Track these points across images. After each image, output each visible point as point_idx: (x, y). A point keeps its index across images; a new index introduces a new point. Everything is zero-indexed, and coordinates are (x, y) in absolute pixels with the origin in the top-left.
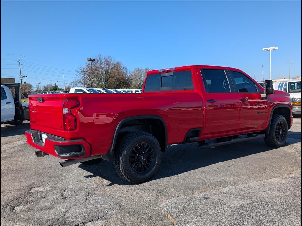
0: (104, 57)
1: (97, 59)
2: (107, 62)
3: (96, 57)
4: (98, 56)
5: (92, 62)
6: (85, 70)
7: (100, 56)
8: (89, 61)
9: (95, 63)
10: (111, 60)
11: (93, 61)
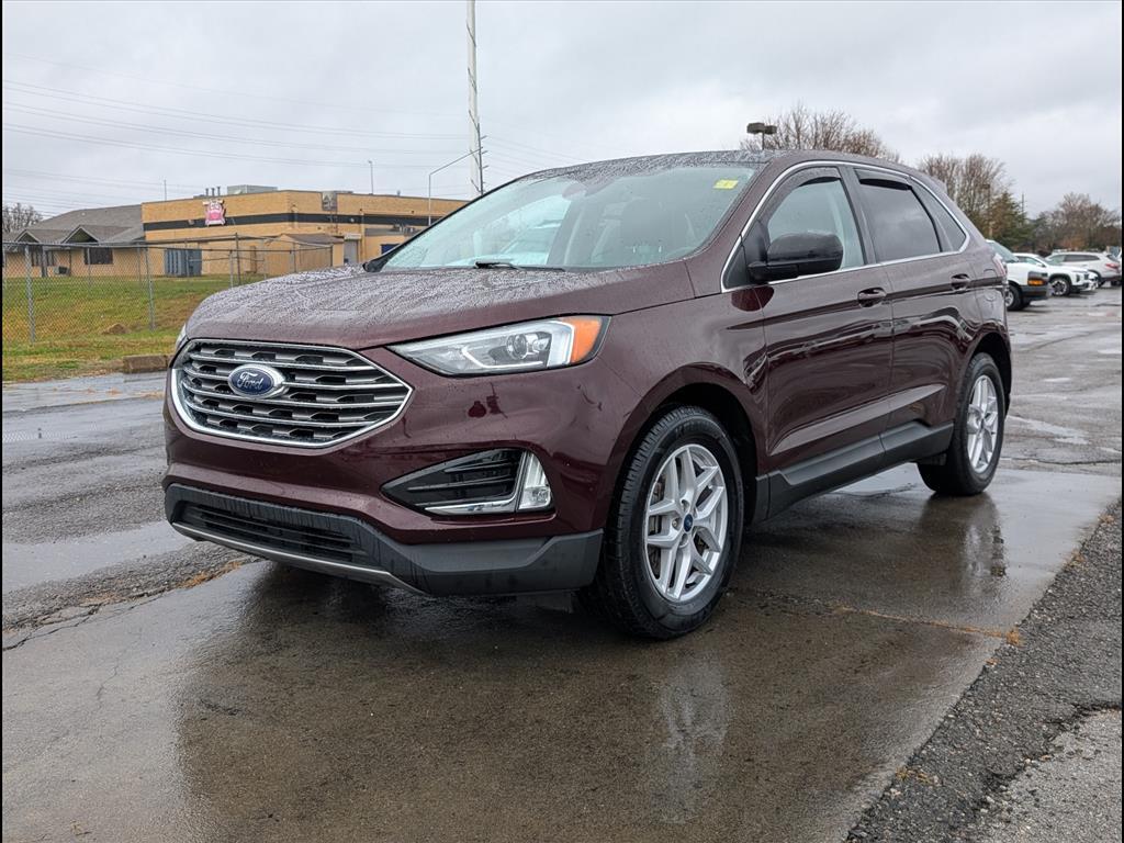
0: (815, 117)
1: (786, 126)
3: (782, 117)
4: (790, 114)
5: (767, 136)
7: (799, 111)
8: (756, 132)
9: (777, 138)
10: (842, 128)
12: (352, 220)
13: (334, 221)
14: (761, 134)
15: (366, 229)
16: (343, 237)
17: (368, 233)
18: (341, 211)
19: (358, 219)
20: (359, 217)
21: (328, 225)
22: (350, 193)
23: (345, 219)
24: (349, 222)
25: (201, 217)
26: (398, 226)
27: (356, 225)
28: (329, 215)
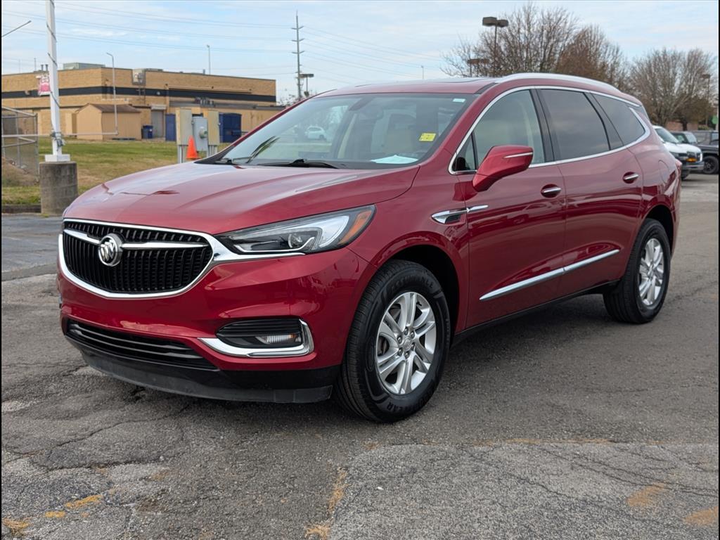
0: (542, 13)
1: (519, 19)
2: (550, 29)
3: (514, 12)
4: (522, 10)
5: (499, 28)
6: (473, 56)
7: (530, 8)
9: (510, 31)
10: (566, 23)
12: (159, 93)
13: (142, 94)
14: (494, 27)
15: (171, 102)
16: (150, 108)
17: (172, 104)
18: (149, 86)
20: (165, 91)
21: (137, 97)
22: (160, 71)
23: (152, 92)
24: (156, 95)
25: (35, 88)
26: (199, 98)
27: (162, 98)
28: (138, 89)
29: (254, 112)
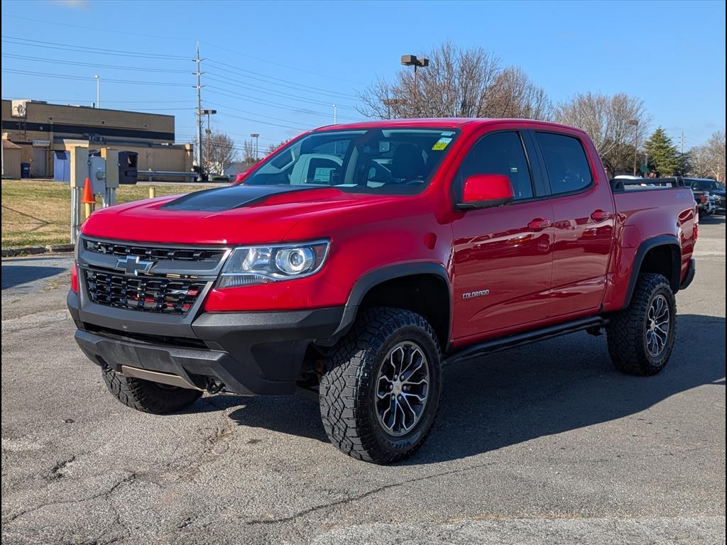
0: (461, 53)
1: (437, 60)
2: (470, 70)
3: (432, 51)
4: (440, 48)
5: (418, 67)
6: (391, 96)
7: (448, 47)
8: (408, 64)
9: (429, 71)
10: (486, 63)
11: (420, 65)
12: (41, 128)
13: (22, 129)
14: (414, 66)
15: (55, 137)
16: (31, 144)
17: (57, 140)
18: (31, 120)
19: (47, 128)
20: (49, 125)
21: (17, 131)
22: (44, 103)
23: (34, 127)
24: (39, 130)
26: (88, 135)
27: (46, 133)
28: (18, 122)
29: (150, 150)
